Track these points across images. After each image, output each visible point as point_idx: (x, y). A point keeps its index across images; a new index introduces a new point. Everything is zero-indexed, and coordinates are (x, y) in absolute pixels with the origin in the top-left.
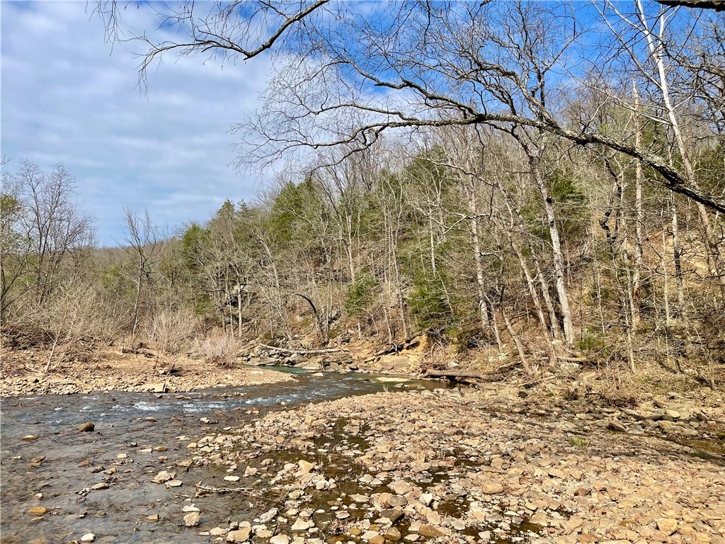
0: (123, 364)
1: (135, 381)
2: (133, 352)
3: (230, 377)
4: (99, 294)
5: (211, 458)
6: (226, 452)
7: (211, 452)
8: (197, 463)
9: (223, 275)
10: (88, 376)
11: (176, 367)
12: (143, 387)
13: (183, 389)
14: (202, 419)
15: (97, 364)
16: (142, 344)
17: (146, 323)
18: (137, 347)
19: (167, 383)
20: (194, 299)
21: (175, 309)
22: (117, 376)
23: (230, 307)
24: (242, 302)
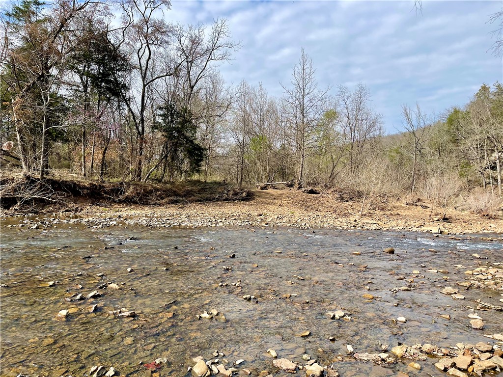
0: (407, 213)
1: (417, 224)
2: (413, 205)
3: (493, 225)
4: (388, 166)
5: (486, 283)
6: (498, 281)
7: (485, 279)
8: (475, 285)
9: (482, 146)
10: (386, 219)
11: (447, 216)
12: (423, 228)
13: (454, 232)
14: (473, 255)
15: (390, 212)
16: (419, 199)
17: (421, 185)
18: (416, 201)
19: (441, 227)
20: (457, 166)
21: (442, 174)
22: (404, 221)
23: (489, 171)
24: (500, 166)
